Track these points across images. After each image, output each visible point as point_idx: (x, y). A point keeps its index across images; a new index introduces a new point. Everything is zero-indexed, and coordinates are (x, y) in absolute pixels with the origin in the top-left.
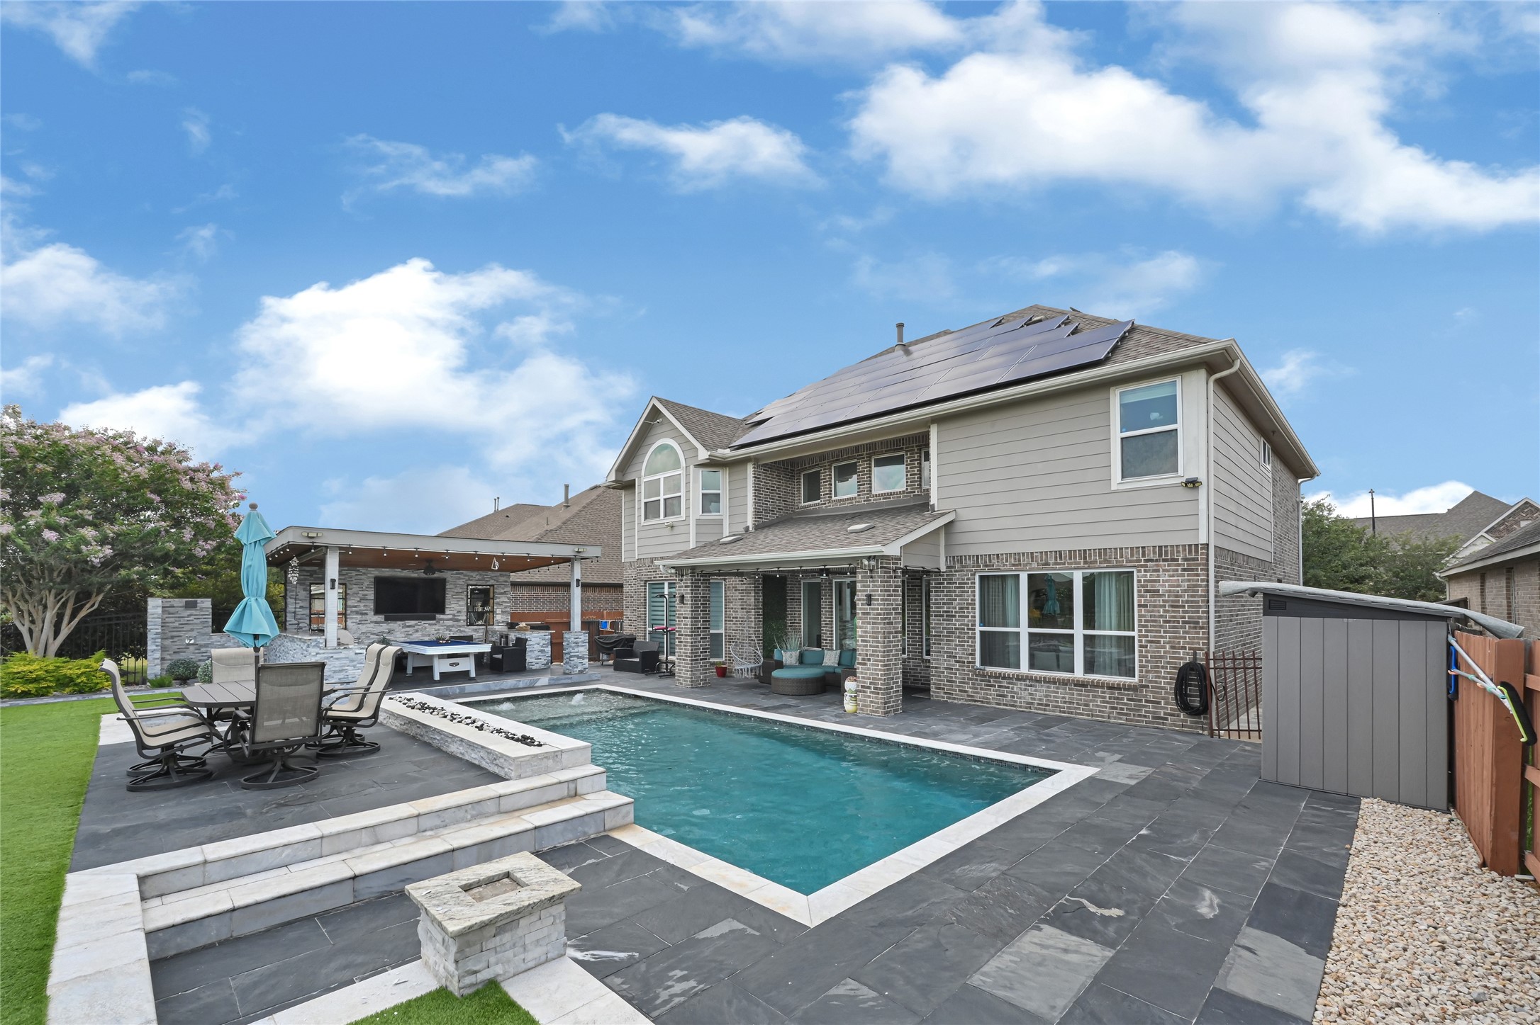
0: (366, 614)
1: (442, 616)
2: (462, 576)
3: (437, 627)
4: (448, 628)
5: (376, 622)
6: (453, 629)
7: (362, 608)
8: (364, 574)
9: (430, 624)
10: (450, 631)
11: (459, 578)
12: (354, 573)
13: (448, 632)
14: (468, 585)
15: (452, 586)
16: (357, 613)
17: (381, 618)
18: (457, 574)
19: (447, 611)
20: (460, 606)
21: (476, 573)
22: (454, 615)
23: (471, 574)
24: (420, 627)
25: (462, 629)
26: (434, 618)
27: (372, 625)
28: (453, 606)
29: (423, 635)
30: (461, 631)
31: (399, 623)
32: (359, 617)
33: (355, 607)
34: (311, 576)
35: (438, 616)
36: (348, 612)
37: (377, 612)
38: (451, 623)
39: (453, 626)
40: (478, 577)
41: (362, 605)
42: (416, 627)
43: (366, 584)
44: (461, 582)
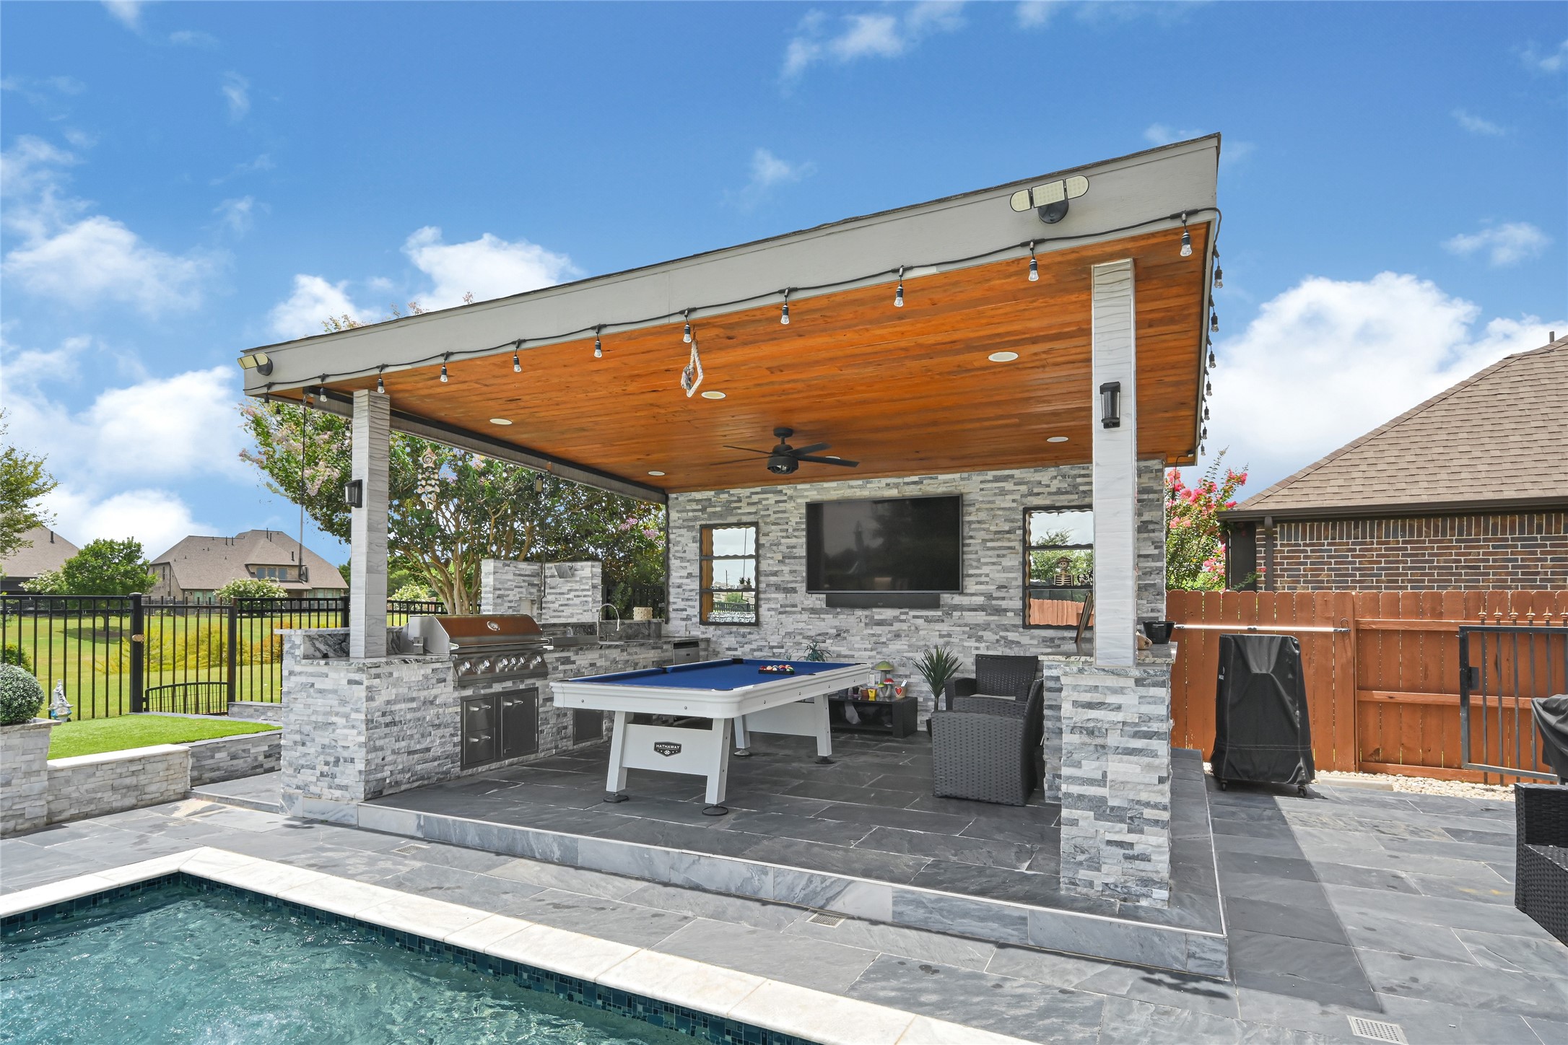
0: (794, 590)
1: (957, 599)
2: (1009, 486)
3: (944, 627)
4: (974, 632)
5: (813, 611)
6: (988, 635)
7: (788, 577)
8: (791, 498)
9: (928, 620)
10: (980, 639)
11: (1003, 492)
12: (772, 498)
13: (972, 643)
14: (1027, 511)
15: (982, 516)
16: (778, 588)
17: (818, 600)
18: (996, 479)
19: (970, 585)
20: (1005, 570)
21: (1052, 471)
22: (989, 597)
23: (1038, 476)
24: (905, 626)
25: (1012, 636)
26: (935, 605)
27: (805, 616)
28: (985, 570)
29: (912, 647)
30: (1010, 643)
31: (859, 613)
32: (780, 596)
33: (775, 574)
34: (703, 510)
35: (947, 598)
36: (763, 586)
37: (813, 586)
38: (981, 617)
39: (986, 627)
40: (1055, 485)
41: (786, 569)
42: (897, 626)
43: (794, 520)
44: (1006, 502)
